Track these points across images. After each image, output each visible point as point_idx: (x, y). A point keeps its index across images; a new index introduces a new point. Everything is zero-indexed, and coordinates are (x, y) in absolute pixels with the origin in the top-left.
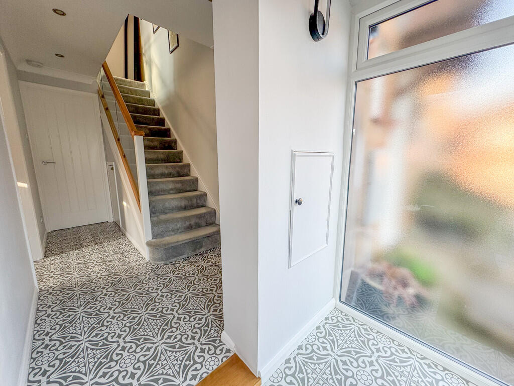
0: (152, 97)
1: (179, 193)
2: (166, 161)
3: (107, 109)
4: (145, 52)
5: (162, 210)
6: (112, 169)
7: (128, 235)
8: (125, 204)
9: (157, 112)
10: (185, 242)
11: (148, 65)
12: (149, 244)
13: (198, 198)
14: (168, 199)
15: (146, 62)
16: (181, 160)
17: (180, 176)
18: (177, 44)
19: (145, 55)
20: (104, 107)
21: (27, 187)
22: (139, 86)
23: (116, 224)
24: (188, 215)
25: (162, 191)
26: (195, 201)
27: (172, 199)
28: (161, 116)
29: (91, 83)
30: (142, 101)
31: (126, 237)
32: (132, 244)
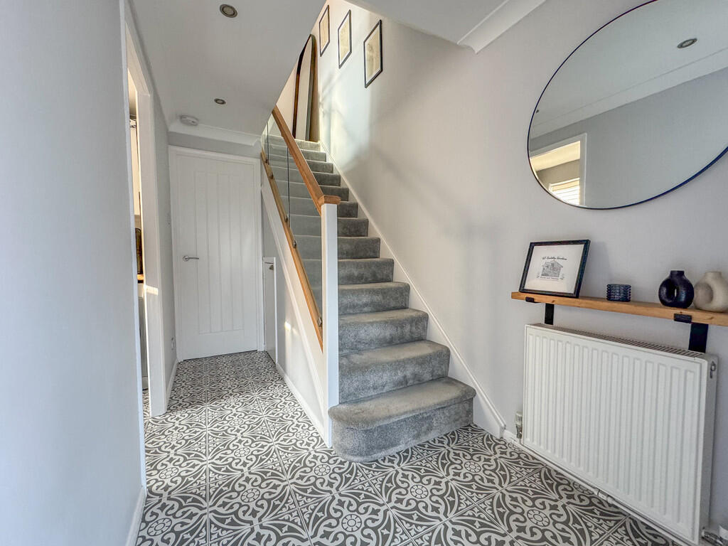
0: (329, 161)
1: (378, 311)
2: (355, 256)
3: (271, 177)
4: (323, 100)
5: (352, 343)
6: (272, 268)
7: (287, 379)
8: (287, 326)
9: (337, 180)
10: (402, 418)
11: (326, 117)
12: (333, 414)
13: (414, 324)
14: (365, 324)
15: (323, 113)
16: (376, 253)
17: (376, 281)
18: (379, 69)
19: (322, 105)
20: (267, 174)
21: (157, 294)
22: (312, 147)
23: (268, 356)
24: (402, 357)
25: (350, 308)
26: (407, 329)
27: (372, 323)
28: (342, 186)
29: (253, 145)
30: (316, 167)
31: (285, 384)
32: (295, 401)
